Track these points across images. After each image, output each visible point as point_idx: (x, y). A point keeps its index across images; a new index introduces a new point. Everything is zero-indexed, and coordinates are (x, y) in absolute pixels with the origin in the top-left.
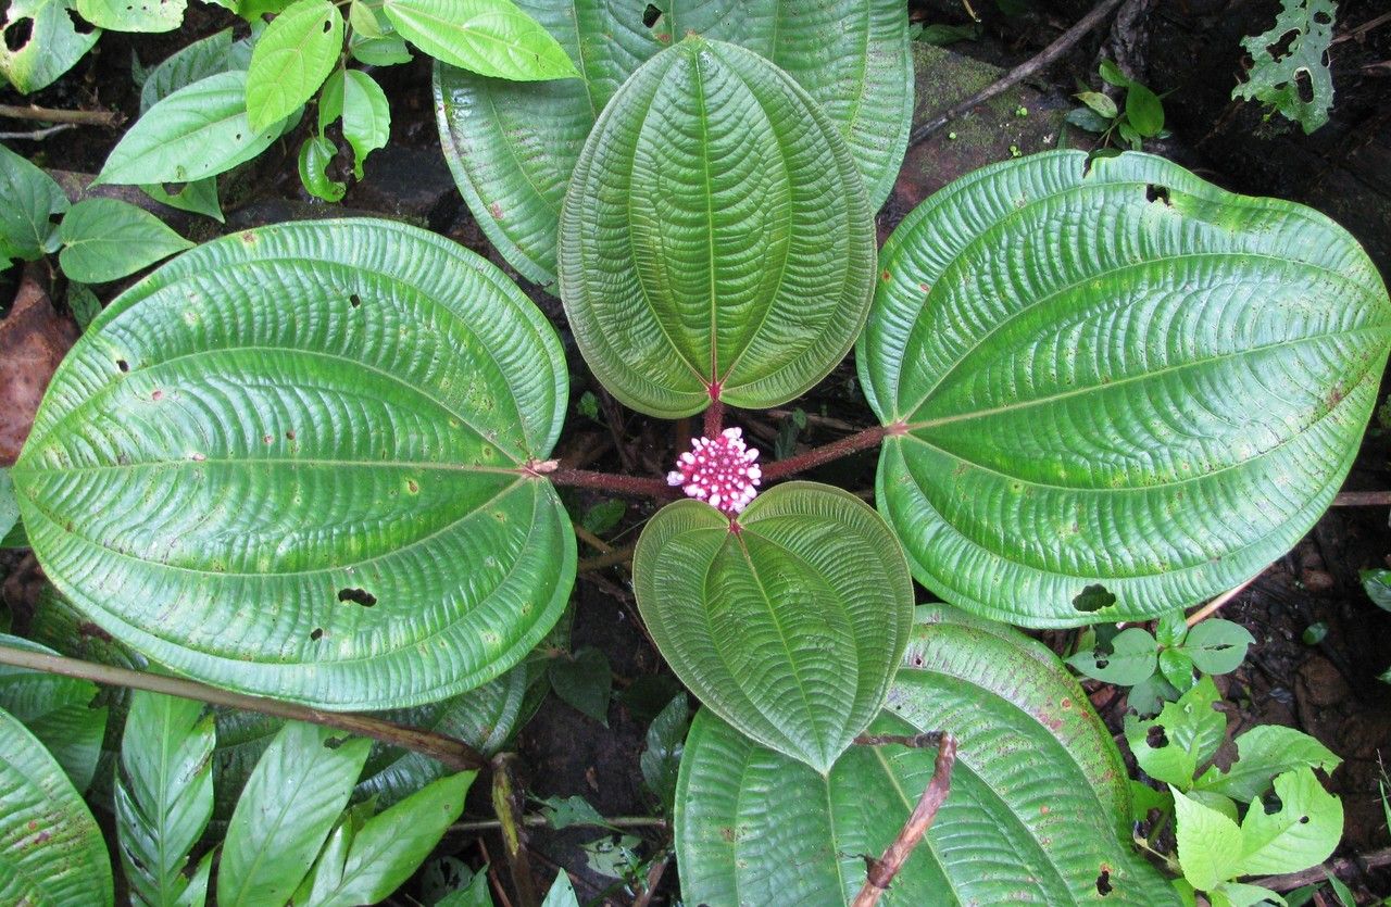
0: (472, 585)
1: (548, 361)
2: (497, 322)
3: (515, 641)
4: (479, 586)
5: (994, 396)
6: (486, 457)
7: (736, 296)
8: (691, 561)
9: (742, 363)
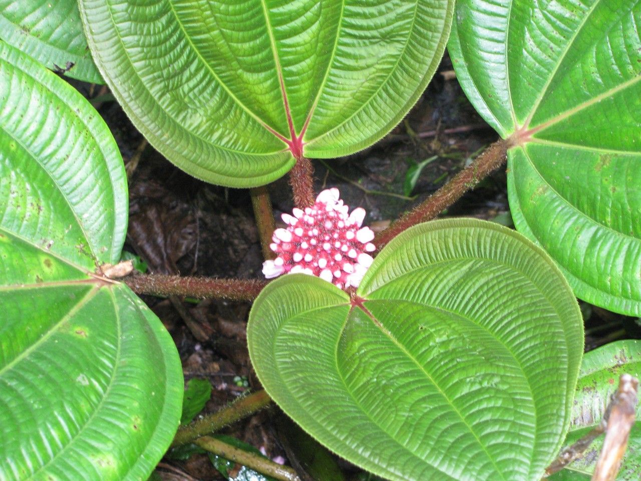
0: (69, 410)
1: (95, 144)
2: (25, 110)
3: (133, 462)
4: (77, 409)
5: (621, 66)
6: (46, 269)
7: (297, 23)
8: (314, 341)
9: (321, 105)
